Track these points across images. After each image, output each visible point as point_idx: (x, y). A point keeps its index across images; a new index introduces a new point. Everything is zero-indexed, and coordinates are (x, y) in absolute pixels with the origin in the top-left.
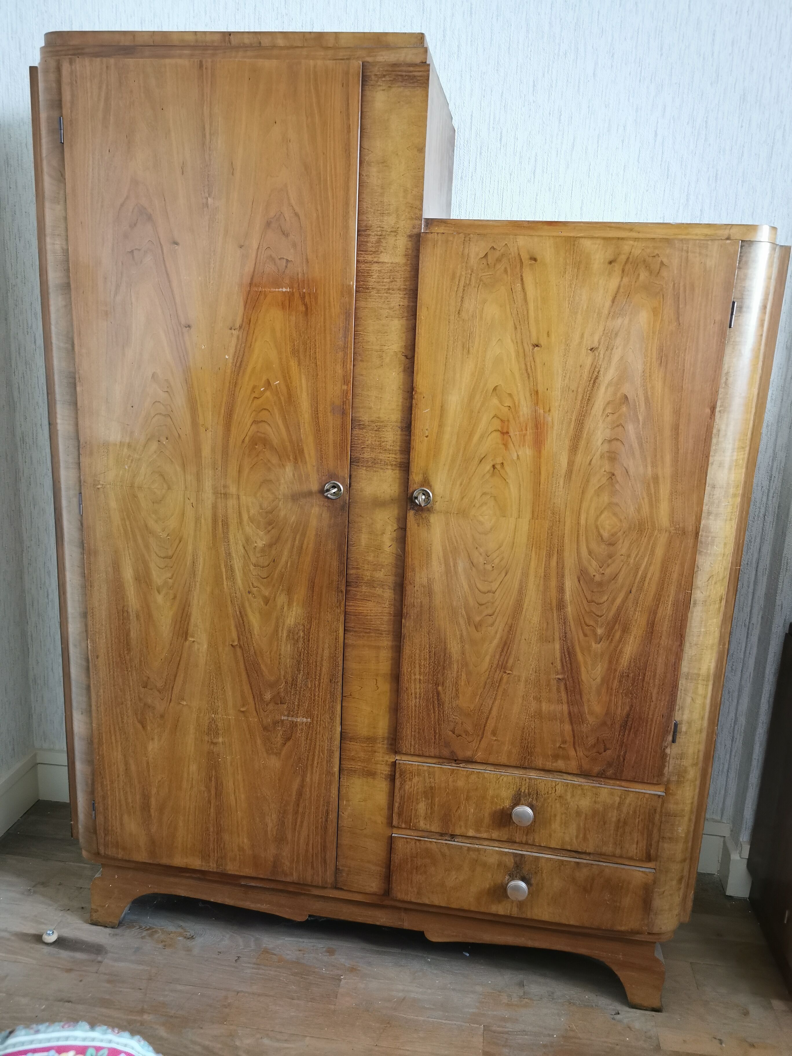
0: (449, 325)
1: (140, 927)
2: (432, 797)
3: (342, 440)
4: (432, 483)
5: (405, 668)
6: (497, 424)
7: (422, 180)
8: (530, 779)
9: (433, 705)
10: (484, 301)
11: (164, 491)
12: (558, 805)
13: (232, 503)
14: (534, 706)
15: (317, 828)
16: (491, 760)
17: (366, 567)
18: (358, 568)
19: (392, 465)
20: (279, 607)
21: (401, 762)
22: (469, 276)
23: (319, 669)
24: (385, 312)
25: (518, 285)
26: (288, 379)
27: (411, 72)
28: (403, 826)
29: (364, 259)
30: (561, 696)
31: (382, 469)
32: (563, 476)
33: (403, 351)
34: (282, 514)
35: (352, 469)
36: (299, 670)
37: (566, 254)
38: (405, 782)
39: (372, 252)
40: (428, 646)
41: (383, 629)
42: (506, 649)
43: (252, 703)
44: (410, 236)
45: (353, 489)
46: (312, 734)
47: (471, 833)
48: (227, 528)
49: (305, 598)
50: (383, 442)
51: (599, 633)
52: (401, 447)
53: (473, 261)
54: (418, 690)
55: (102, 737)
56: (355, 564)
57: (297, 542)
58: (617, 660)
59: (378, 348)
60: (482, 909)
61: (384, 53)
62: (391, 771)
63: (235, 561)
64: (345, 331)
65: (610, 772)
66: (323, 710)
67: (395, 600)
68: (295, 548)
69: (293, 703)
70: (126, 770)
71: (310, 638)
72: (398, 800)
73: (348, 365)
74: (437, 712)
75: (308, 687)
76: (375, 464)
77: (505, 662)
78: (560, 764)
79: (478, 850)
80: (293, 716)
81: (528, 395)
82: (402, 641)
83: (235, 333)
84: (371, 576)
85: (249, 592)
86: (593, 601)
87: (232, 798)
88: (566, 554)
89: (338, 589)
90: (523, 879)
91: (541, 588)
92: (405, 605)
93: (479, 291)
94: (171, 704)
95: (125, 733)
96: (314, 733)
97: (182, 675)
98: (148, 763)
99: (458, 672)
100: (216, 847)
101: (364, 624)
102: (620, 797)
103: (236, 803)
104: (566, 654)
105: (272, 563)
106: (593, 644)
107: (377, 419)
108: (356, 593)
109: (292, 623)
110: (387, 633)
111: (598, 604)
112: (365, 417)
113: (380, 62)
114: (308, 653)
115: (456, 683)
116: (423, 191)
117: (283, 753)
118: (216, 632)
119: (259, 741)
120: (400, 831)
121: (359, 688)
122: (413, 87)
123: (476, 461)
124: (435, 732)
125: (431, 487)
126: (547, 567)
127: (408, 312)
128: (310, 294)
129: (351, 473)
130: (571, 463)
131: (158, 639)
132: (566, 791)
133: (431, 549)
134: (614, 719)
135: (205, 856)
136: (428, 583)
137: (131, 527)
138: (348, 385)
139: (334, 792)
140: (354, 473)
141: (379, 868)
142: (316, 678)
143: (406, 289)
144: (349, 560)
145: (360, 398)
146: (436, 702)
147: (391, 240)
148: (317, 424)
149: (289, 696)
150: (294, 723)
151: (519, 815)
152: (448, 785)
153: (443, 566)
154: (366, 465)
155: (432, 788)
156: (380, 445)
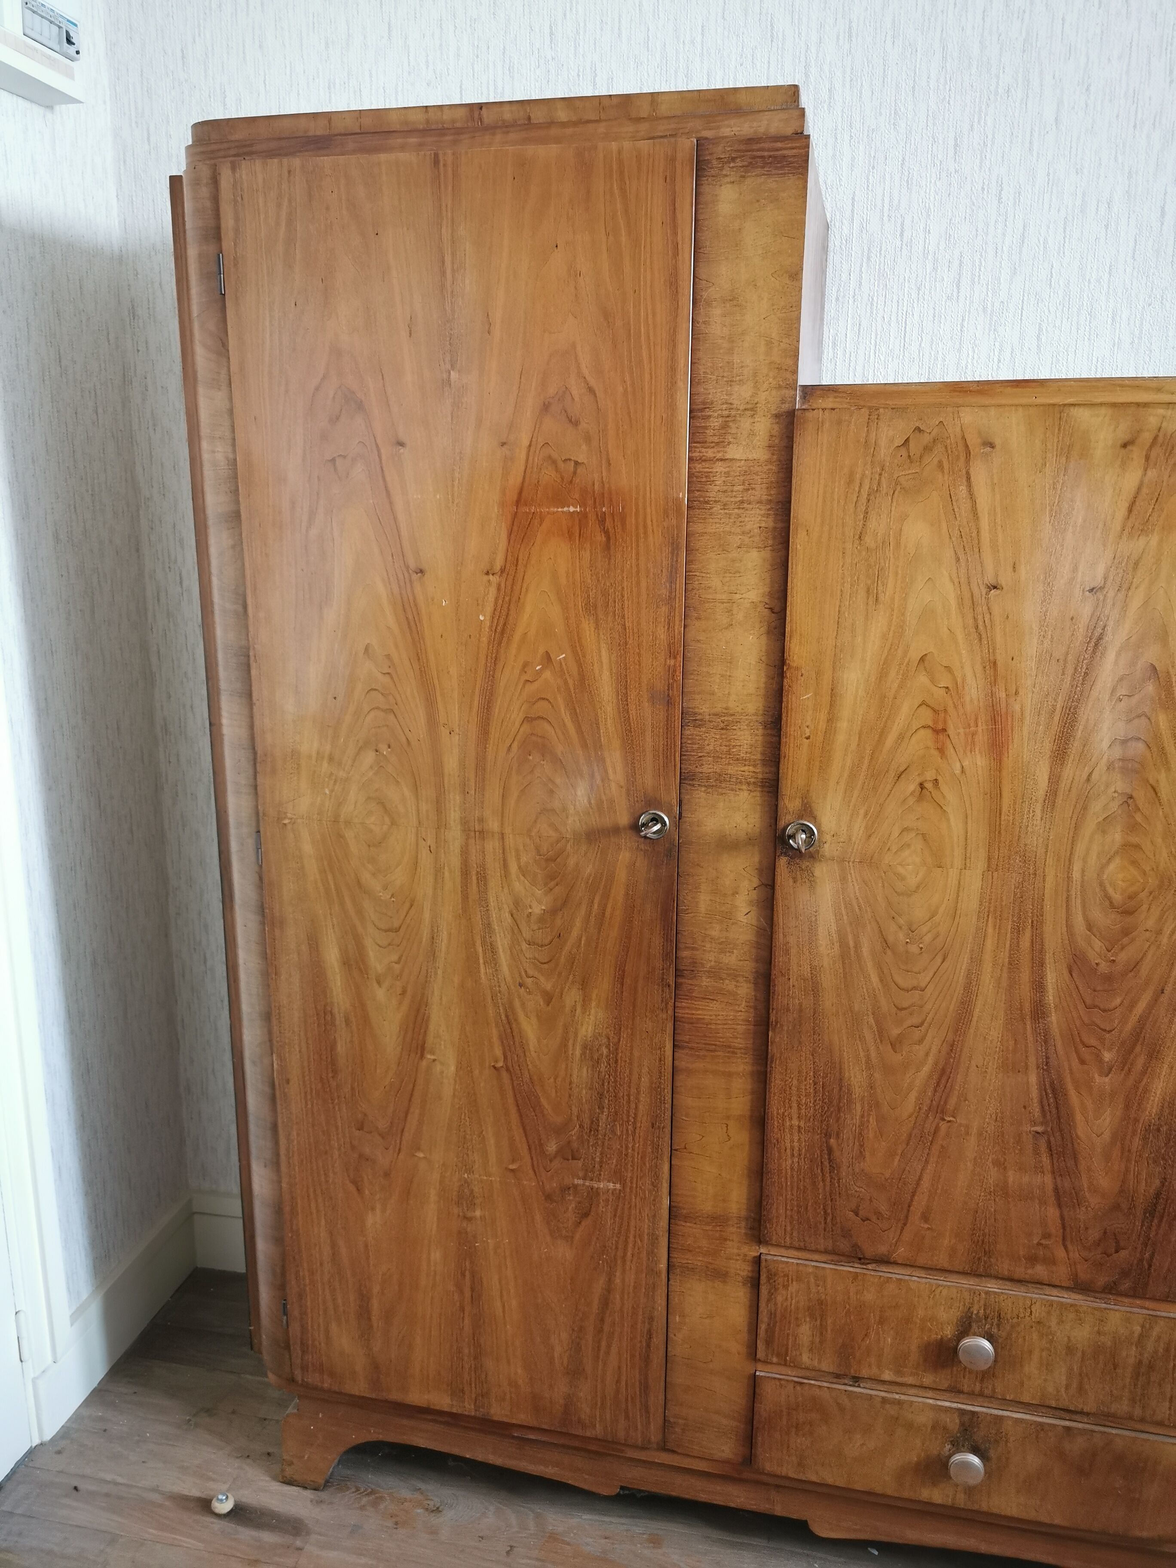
0: (844, 557)
1: (358, 1490)
2: (822, 1317)
3: (667, 745)
4: (818, 813)
5: (775, 1107)
6: (926, 715)
7: (796, 325)
8: (987, 1293)
9: (822, 1169)
10: (904, 518)
11: (385, 827)
12: (1035, 1336)
13: (492, 846)
14: (993, 1175)
15: (633, 1356)
16: (921, 1261)
17: (708, 946)
18: (693, 949)
19: (749, 784)
20: (567, 1009)
21: (769, 1257)
22: (877, 477)
23: (633, 1106)
24: (736, 540)
25: (961, 488)
26: (579, 651)
27: (777, 150)
28: (775, 1360)
29: (701, 454)
30: (1041, 1162)
31: (732, 790)
32: (1041, 801)
33: (767, 600)
34: (572, 862)
35: (683, 791)
36: (601, 1108)
37: (1045, 434)
38: (776, 1289)
39: (713, 445)
40: (812, 1074)
41: (736, 1045)
42: (943, 1081)
43: (527, 1159)
44: (777, 416)
45: (685, 822)
46: (623, 1209)
47: (887, 1376)
48: (485, 885)
49: (610, 995)
50: (734, 746)
51: (1107, 1060)
52: (763, 754)
53: (884, 452)
54: (796, 1144)
55: (297, 1203)
56: (690, 941)
57: (596, 906)
58: (1139, 1104)
59: (724, 597)
60: (906, 1495)
61: (732, 122)
62: (753, 1271)
63: (498, 936)
64: (671, 572)
65: (1126, 1285)
66: (641, 1170)
67: (756, 999)
68: (593, 915)
69: (593, 1159)
70: (333, 1254)
71: (619, 1058)
72: (766, 1319)
73: (676, 627)
74: (828, 1179)
75: (615, 1134)
76: (721, 782)
77: (942, 1103)
78: (1040, 1271)
79: (899, 1403)
80: (592, 1180)
81: (978, 667)
82: (768, 1066)
83: (494, 579)
84: (715, 962)
85: (521, 985)
86: (1095, 1007)
87: (498, 1304)
88: (1048, 928)
89: (662, 981)
90: (975, 1451)
91: (1004, 983)
92: (773, 1009)
93: (894, 501)
94: (401, 1156)
95: (331, 1198)
96: (627, 1206)
97: (417, 1111)
98: (366, 1246)
99: (862, 1116)
100: (473, 1379)
101: (705, 1036)
102: (1143, 1327)
103: (504, 1312)
104: (1049, 1091)
105: (556, 940)
106: (1096, 1076)
107: (724, 711)
108: (692, 987)
109: (590, 1034)
110: (743, 1051)
111: (1104, 1011)
112: (704, 708)
113: (726, 137)
114: (615, 1081)
115: (860, 1133)
116: (798, 341)
117: (577, 1236)
118: (469, 1046)
119: (538, 1218)
120: (769, 1368)
121: (699, 1137)
122: (781, 174)
123: (892, 774)
124: (825, 1212)
125: (815, 818)
126: (1015, 948)
127: (774, 538)
128: (613, 514)
129: (682, 796)
130: (1054, 780)
131: (379, 1056)
132: (1049, 1313)
133: (816, 920)
134: (1133, 1200)
135: (457, 1392)
136: (811, 974)
137: (335, 884)
138: (675, 658)
139: (661, 1301)
140: (686, 797)
141: (735, 1424)
142: (628, 1121)
143: (770, 501)
144: (679, 936)
145: (696, 678)
146: (826, 1163)
147: (745, 424)
148: (627, 720)
149: (586, 1147)
150: (594, 1190)
151: (969, 1351)
152: (849, 1298)
153: (837, 945)
154: (706, 784)
155: (822, 1302)
156: (729, 752)
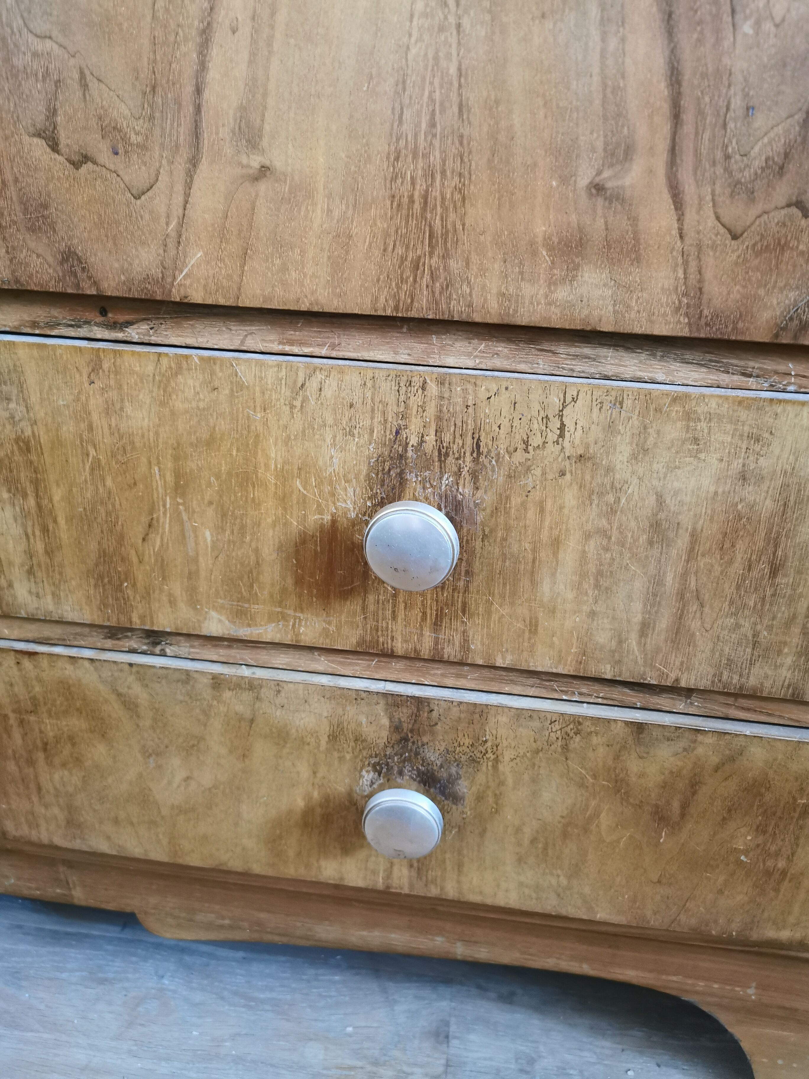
2: (36, 483)
12: (570, 497)
78: (593, 289)
132: (611, 428)
152: (91, 428)
155: (27, 443)
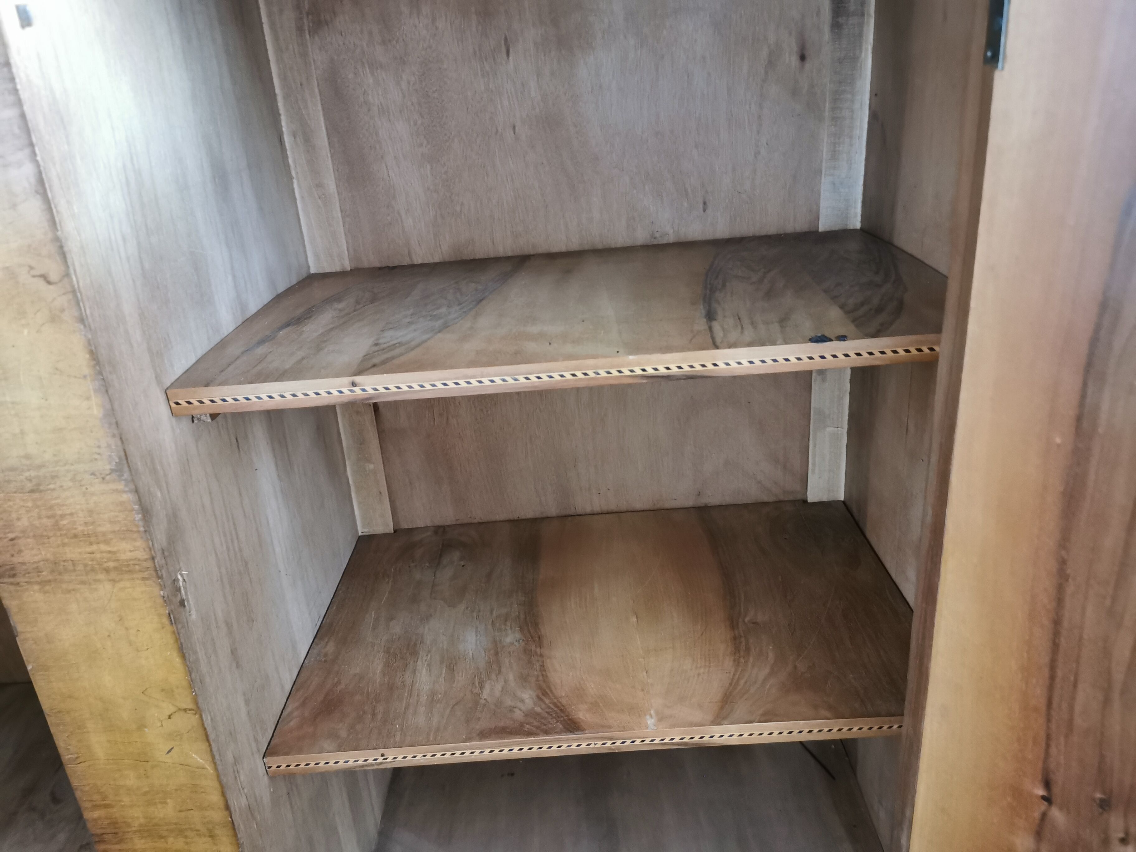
17: (126, 800)
18: (106, 806)
31: (83, 583)
50: (62, 516)
56: (96, 797)
76: (60, 574)
84: (144, 818)
107: (25, 462)
154: (39, 579)
156: (56, 526)
